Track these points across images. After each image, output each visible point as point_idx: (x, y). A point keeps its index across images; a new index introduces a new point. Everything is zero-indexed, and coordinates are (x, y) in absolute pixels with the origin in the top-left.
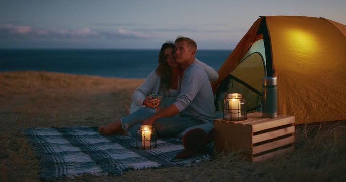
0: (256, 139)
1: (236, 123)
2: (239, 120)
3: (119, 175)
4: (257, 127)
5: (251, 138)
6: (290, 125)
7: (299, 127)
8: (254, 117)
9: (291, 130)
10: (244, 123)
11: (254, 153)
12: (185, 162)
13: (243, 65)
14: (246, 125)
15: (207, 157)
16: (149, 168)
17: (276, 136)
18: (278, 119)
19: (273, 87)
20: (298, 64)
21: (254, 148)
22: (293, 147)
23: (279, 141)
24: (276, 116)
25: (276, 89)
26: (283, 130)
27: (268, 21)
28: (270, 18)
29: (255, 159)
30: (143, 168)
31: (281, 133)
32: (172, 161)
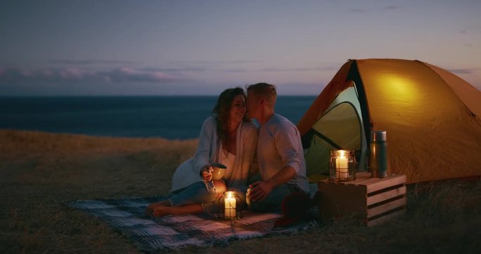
0: (371, 201)
1: (346, 183)
2: (348, 180)
3: (226, 246)
4: (371, 187)
5: (366, 199)
6: (401, 185)
7: (410, 186)
8: (363, 177)
9: (403, 190)
10: (357, 183)
11: (368, 217)
12: (290, 230)
13: (328, 117)
14: (360, 185)
15: (314, 224)
16: (253, 238)
17: (389, 198)
18: (390, 178)
19: (383, 142)
20: (399, 115)
21: (368, 211)
22: (404, 210)
23: (392, 203)
24: (386, 175)
25: (386, 144)
26: (394, 191)
27: (359, 66)
28: (362, 61)
29: (370, 224)
30: (246, 237)
31: (393, 194)
32: (273, 230)
